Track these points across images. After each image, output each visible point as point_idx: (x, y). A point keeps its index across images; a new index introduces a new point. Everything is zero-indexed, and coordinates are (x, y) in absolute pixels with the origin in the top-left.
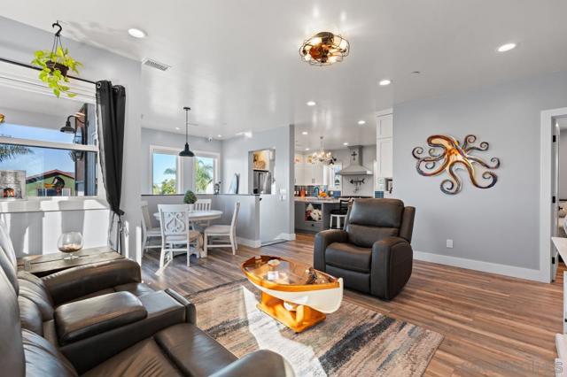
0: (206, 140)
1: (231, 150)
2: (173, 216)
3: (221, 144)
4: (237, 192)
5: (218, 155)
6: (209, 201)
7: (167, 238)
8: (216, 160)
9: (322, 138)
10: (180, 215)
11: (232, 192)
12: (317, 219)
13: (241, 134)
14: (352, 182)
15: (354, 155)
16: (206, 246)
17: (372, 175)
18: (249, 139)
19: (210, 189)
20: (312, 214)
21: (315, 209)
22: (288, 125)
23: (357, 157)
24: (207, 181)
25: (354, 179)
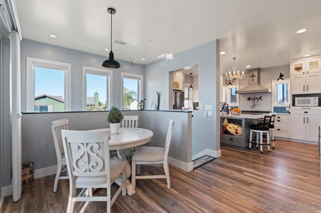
0: (132, 64)
1: (153, 72)
2: (84, 149)
3: (143, 68)
4: (158, 109)
5: (142, 77)
6: (136, 118)
7: (78, 180)
8: (140, 81)
9: (234, 59)
10: (96, 146)
11: (153, 108)
12: (234, 133)
13: (162, 56)
14: (249, 99)
15: (253, 76)
16: (134, 178)
17: (271, 93)
18: (169, 60)
19: (134, 106)
20: (228, 128)
21: (229, 123)
22: (215, 39)
23: (256, 78)
24: (131, 101)
25: (252, 96)
